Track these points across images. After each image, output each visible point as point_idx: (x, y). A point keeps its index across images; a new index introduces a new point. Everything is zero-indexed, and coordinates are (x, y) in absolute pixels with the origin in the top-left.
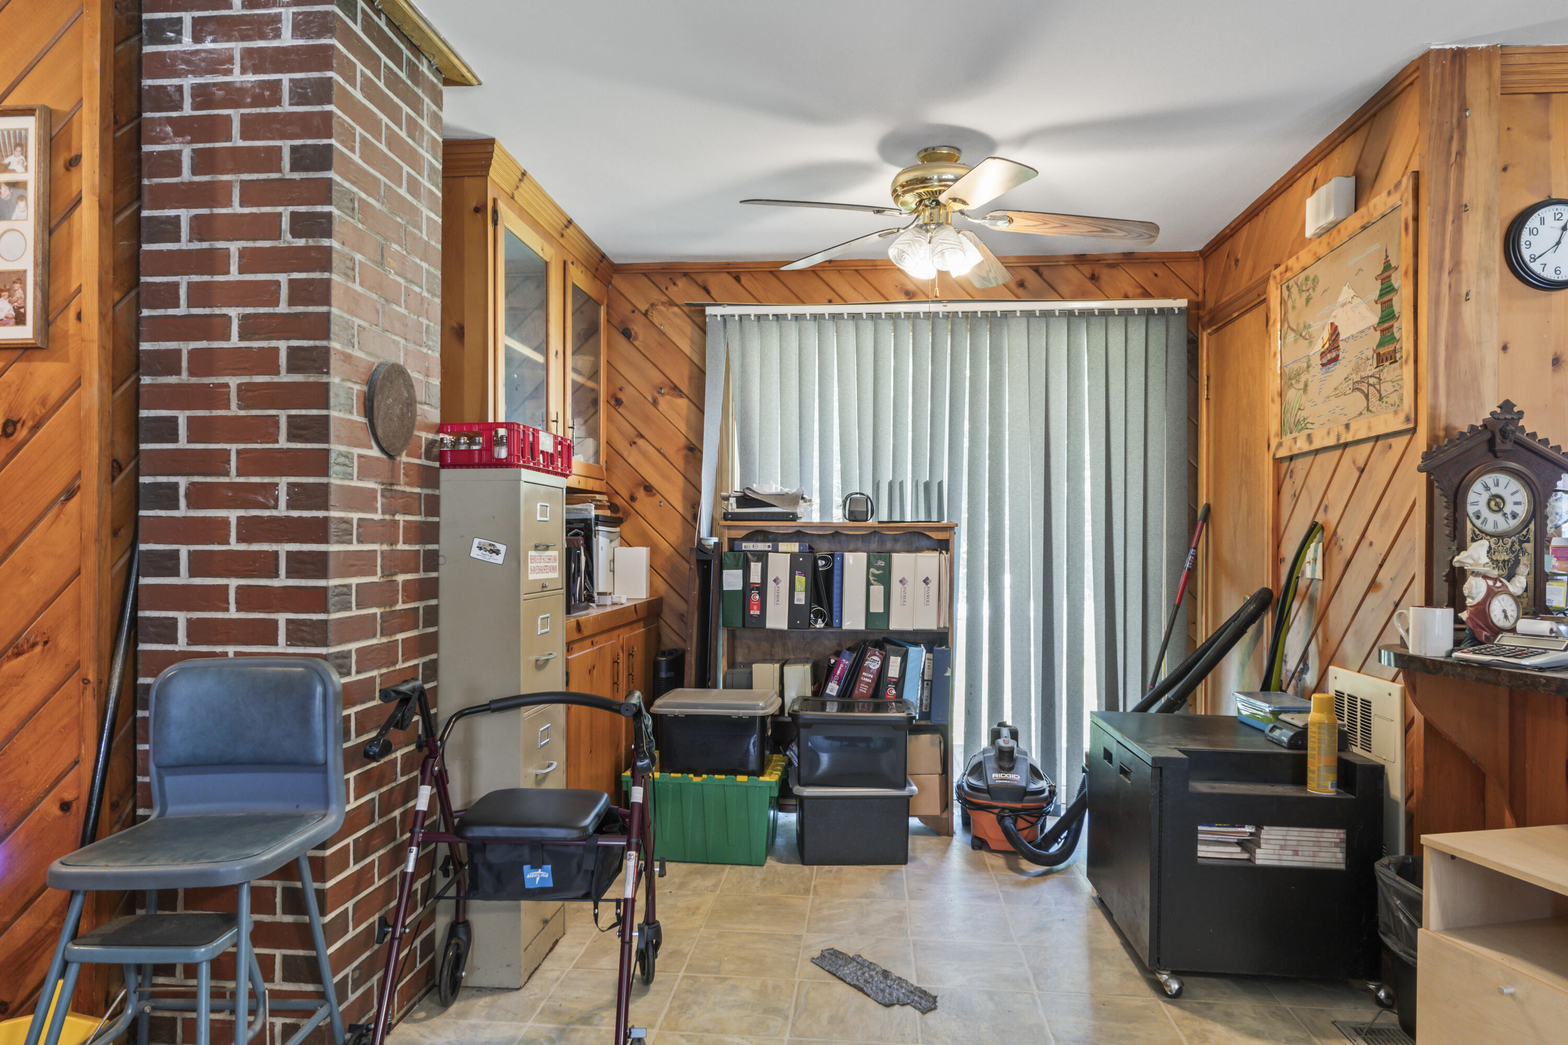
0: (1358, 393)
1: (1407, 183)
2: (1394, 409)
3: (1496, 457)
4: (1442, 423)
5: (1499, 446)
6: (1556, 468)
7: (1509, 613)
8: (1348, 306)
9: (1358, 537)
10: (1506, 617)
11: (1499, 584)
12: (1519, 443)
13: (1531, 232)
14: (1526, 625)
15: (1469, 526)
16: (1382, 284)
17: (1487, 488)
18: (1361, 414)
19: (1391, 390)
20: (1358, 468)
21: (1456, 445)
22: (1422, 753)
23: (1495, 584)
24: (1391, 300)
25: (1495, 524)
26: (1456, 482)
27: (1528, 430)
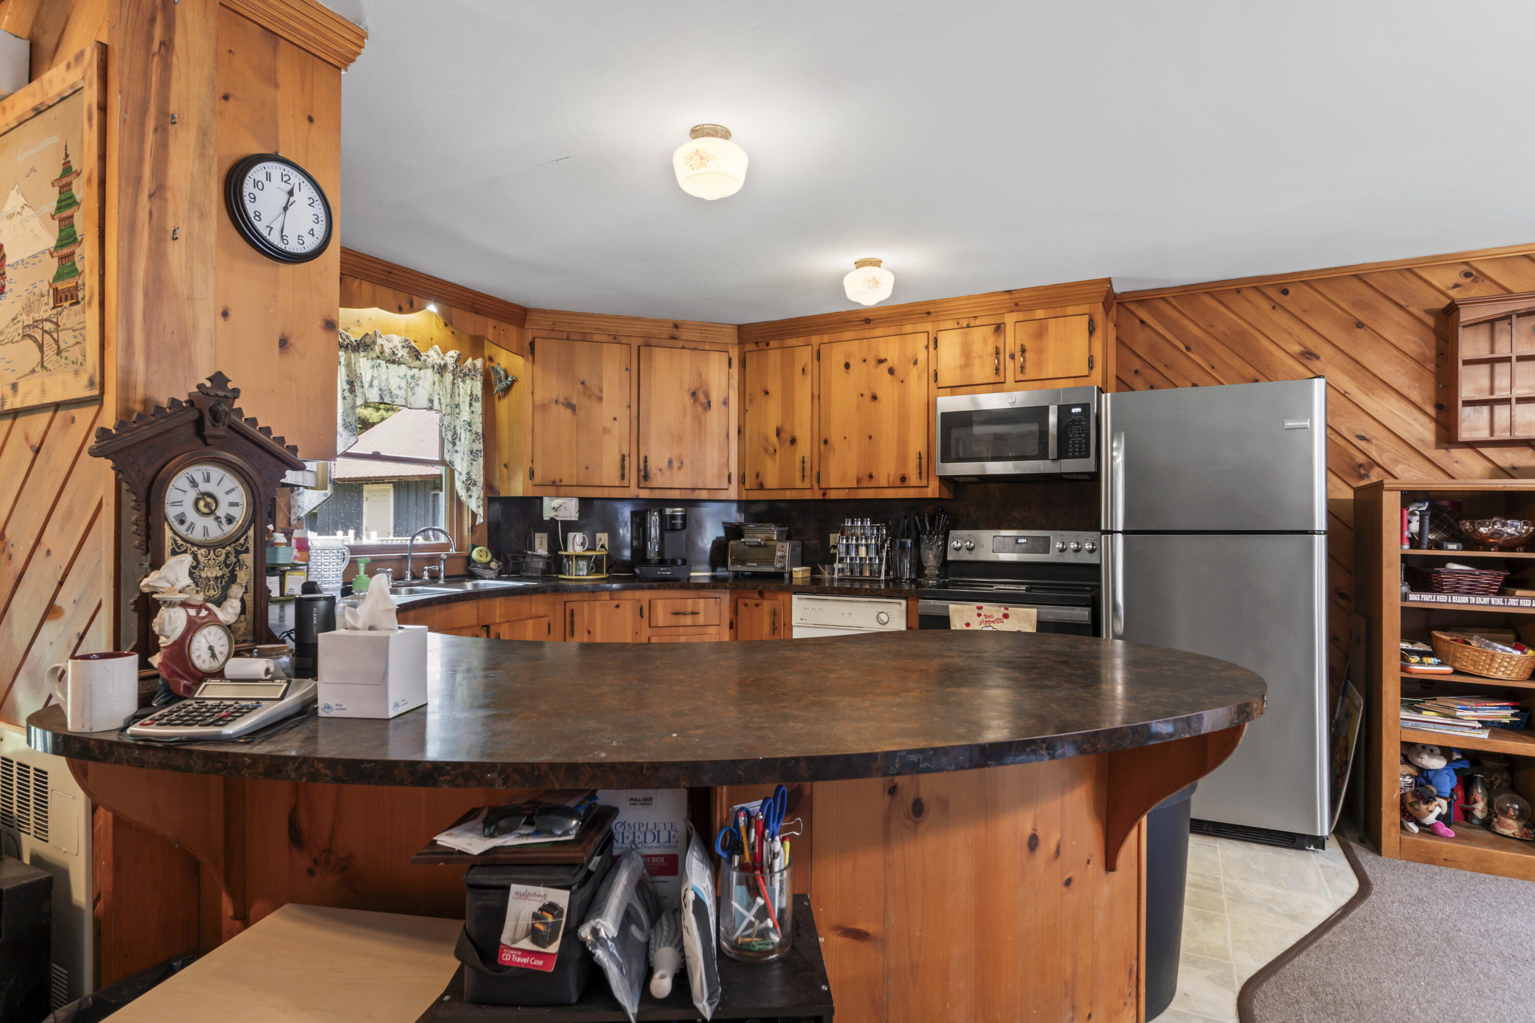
0: (29, 342)
1: (91, 57)
2: (75, 367)
3: (206, 444)
4: (140, 394)
5: (209, 429)
6: (280, 463)
7: (217, 650)
8: (17, 218)
9: (31, 543)
10: (213, 656)
11: (204, 613)
12: (234, 428)
13: (256, 184)
14: (238, 666)
15: (168, 534)
16: (60, 193)
17: (194, 484)
18: (33, 371)
19: (71, 341)
20: (32, 447)
21: (150, 423)
22: (110, 845)
23: (198, 613)
24: (72, 217)
25: (206, 530)
26: (150, 473)
27: (247, 415)
